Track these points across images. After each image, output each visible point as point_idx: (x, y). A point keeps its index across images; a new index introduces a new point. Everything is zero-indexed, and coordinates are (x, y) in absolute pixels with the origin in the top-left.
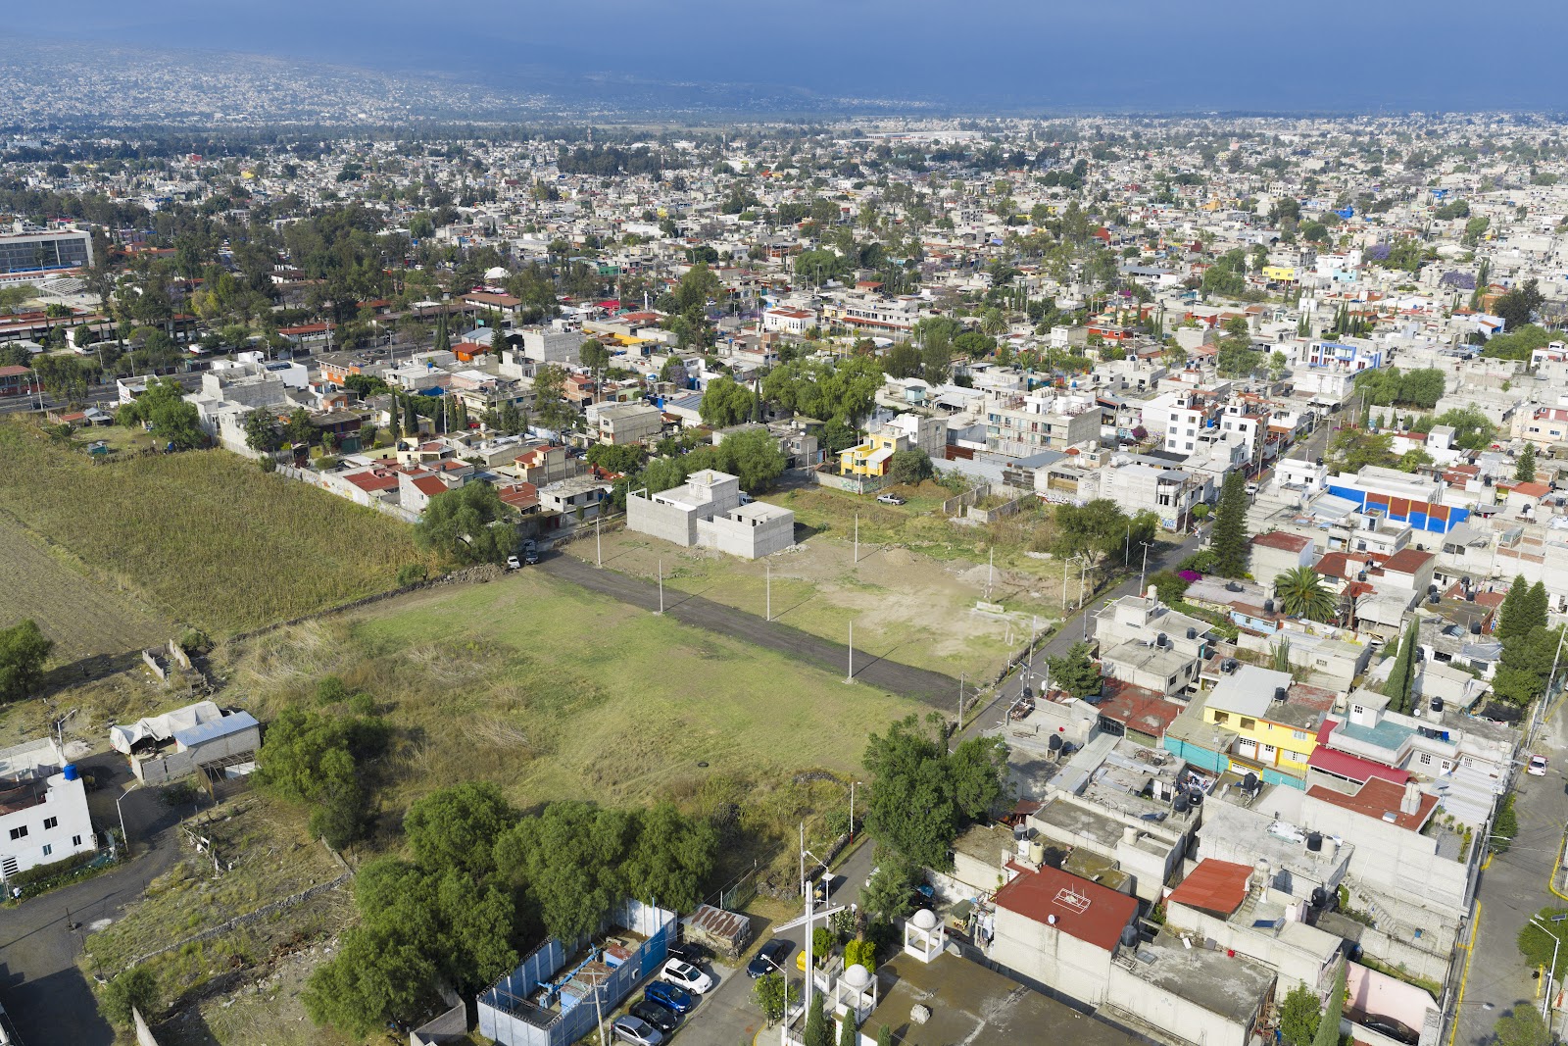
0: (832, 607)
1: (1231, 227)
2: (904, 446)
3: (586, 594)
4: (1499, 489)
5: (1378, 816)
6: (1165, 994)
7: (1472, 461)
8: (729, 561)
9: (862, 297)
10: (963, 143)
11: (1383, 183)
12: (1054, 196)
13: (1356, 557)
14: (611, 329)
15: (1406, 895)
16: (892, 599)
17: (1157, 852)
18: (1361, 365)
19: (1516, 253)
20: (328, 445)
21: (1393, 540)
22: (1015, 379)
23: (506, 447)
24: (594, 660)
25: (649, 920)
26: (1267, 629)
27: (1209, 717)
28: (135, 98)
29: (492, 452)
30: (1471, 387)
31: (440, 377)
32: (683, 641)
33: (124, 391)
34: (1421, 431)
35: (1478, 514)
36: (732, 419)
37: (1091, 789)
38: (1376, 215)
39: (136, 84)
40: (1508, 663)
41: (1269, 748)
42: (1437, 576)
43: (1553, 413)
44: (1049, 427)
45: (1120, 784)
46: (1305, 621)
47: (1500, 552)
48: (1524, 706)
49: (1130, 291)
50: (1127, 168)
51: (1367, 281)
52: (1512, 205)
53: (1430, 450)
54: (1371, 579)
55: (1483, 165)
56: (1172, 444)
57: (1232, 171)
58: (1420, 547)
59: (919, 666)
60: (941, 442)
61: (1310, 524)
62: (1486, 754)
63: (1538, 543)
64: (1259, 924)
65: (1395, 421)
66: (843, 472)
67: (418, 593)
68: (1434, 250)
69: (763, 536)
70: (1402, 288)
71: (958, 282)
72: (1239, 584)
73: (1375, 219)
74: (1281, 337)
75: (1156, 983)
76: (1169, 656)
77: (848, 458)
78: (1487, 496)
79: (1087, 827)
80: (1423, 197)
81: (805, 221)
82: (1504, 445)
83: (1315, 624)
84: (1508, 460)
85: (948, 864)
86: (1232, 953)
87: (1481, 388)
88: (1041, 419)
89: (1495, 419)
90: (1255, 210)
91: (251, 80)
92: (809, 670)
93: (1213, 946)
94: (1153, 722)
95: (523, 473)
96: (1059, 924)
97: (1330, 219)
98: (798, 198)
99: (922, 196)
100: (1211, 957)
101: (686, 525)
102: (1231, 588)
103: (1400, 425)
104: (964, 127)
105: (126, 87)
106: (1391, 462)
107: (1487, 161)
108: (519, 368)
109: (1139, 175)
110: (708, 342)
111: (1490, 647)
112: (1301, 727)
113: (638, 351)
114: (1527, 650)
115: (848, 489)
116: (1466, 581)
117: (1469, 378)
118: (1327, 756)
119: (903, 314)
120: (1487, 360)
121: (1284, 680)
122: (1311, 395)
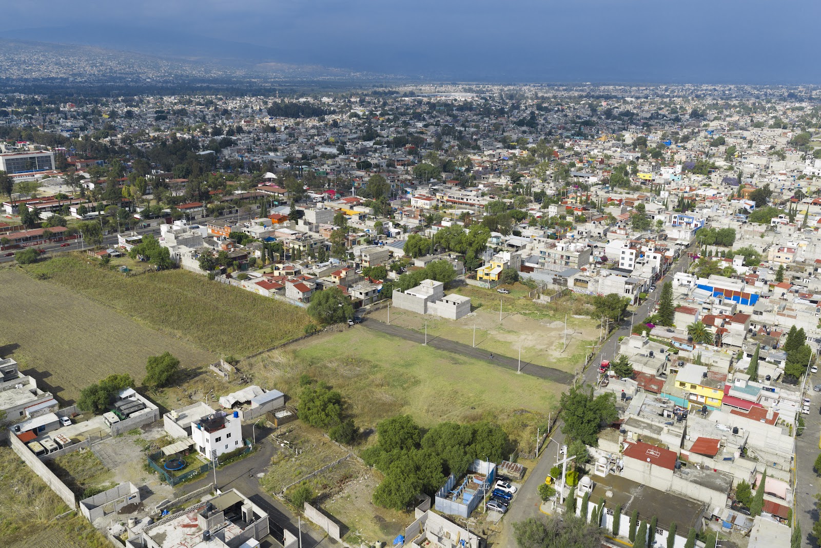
0: (499, 341)
1: (616, 151)
2: (506, 267)
3: (388, 336)
4: (770, 285)
5: (759, 420)
6: (695, 485)
7: (755, 272)
8: (446, 321)
9: (450, 188)
10: (469, 100)
11: (682, 126)
12: (524, 132)
13: (718, 317)
14: (340, 206)
15: (770, 450)
16: (523, 337)
17: (677, 436)
18: (696, 225)
19: (752, 165)
20: (236, 267)
21: (730, 309)
22: (542, 233)
23: (325, 268)
24: (406, 365)
25: (485, 467)
26: (690, 349)
27: (677, 384)
28: (24, 69)
29: (319, 271)
30: (748, 236)
31: (270, 232)
32: (441, 356)
33: (122, 240)
34: (729, 257)
35: (762, 297)
36: (420, 254)
37: (641, 413)
38: (682, 144)
39: (24, 62)
40: (789, 361)
41: (702, 397)
42: (752, 325)
43: (786, 249)
44: (569, 257)
45: (652, 412)
46: (704, 345)
47: (778, 314)
48: (798, 378)
49: (578, 185)
50: (555, 116)
51: (686, 180)
52: (745, 138)
53: (735, 267)
54: (726, 326)
55: (727, 116)
56: (622, 264)
57: (607, 118)
58: (740, 312)
59: (546, 366)
60: (519, 264)
61: (693, 302)
62: (790, 397)
63: (793, 310)
64: (725, 459)
65: (717, 253)
66: (478, 279)
67: (314, 337)
68: (713, 164)
69: (459, 310)
70: (704, 184)
71: (494, 180)
72: (672, 329)
73: (682, 146)
74: (659, 212)
75: (691, 481)
76: (654, 360)
77: (481, 272)
78: (766, 289)
79: (644, 427)
80: (703, 134)
81: (408, 146)
82: (767, 264)
83: (709, 346)
84: (771, 272)
85: (594, 444)
86: (715, 470)
87: (751, 237)
88: (565, 254)
89: (760, 251)
90: (624, 141)
91: (87, 60)
92: (500, 368)
93: (708, 468)
94: (655, 387)
95: (337, 280)
96: (651, 462)
97: (661, 146)
98: (398, 132)
99: (461, 132)
100: (708, 472)
101: (423, 305)
102: (669, 331)
103: (720, 255)
104: (466, 91)
105: (19, 64)
106: (720, 273)
107: (728, 113)
108: (307, 227)
109: (563, 120)
110: (390, 213)
111: (781, 355)
112: (716, 389)
113: (357, 218)
114: (799, 356)
115: (483, 286)
116: (765, 326)
117: (746, 232)
118: (729, 399)
119: (475, 198)
120: (753, 224)
121: (705, 369)
122: (676, 240)
